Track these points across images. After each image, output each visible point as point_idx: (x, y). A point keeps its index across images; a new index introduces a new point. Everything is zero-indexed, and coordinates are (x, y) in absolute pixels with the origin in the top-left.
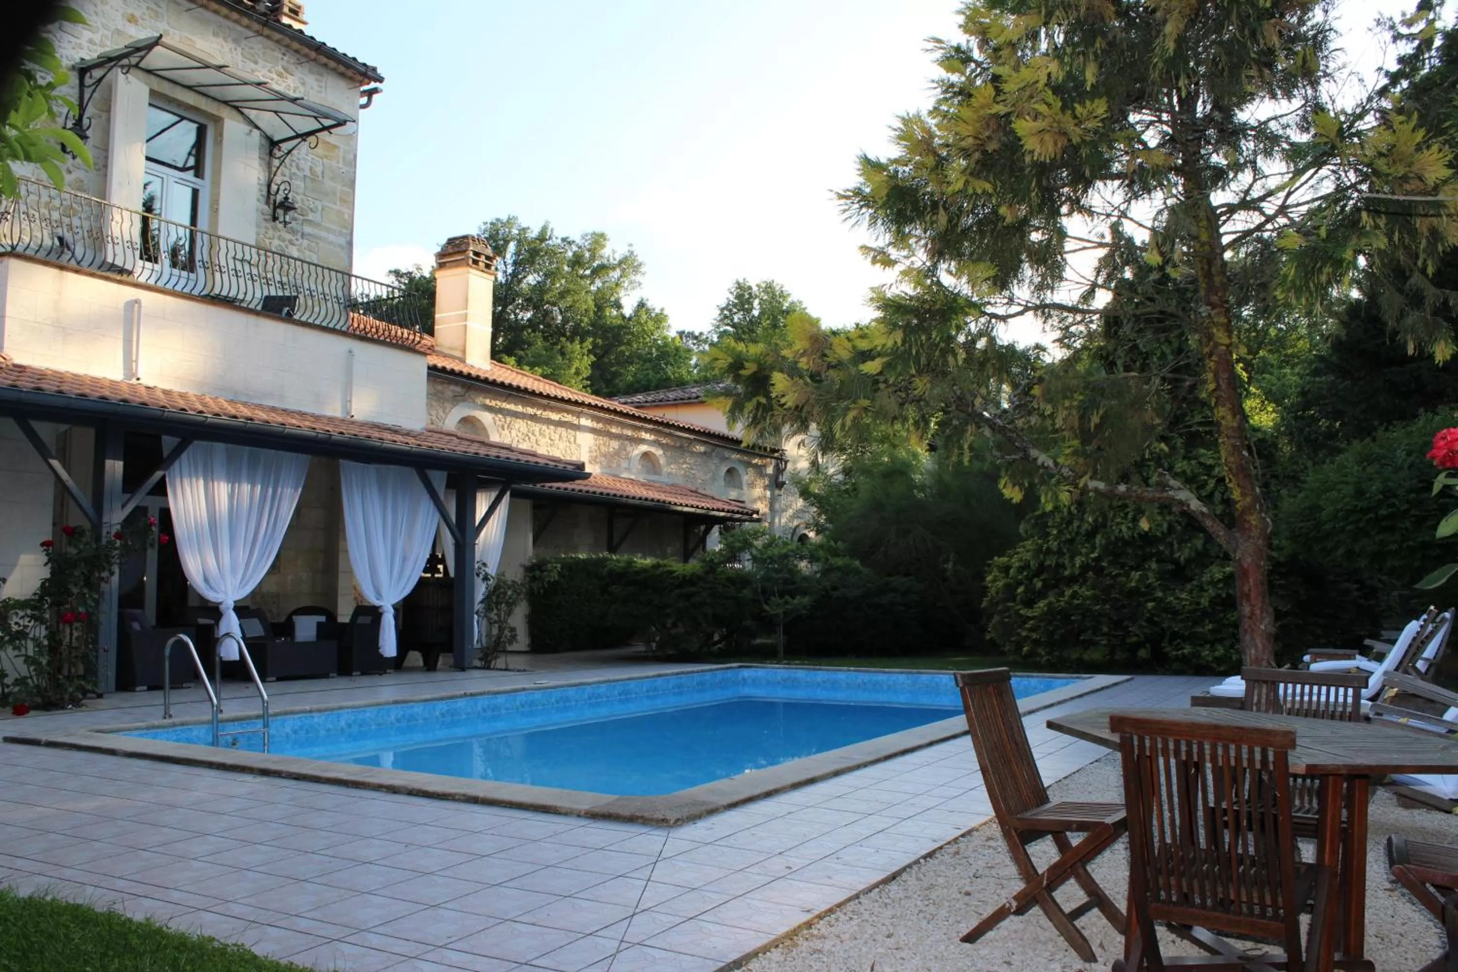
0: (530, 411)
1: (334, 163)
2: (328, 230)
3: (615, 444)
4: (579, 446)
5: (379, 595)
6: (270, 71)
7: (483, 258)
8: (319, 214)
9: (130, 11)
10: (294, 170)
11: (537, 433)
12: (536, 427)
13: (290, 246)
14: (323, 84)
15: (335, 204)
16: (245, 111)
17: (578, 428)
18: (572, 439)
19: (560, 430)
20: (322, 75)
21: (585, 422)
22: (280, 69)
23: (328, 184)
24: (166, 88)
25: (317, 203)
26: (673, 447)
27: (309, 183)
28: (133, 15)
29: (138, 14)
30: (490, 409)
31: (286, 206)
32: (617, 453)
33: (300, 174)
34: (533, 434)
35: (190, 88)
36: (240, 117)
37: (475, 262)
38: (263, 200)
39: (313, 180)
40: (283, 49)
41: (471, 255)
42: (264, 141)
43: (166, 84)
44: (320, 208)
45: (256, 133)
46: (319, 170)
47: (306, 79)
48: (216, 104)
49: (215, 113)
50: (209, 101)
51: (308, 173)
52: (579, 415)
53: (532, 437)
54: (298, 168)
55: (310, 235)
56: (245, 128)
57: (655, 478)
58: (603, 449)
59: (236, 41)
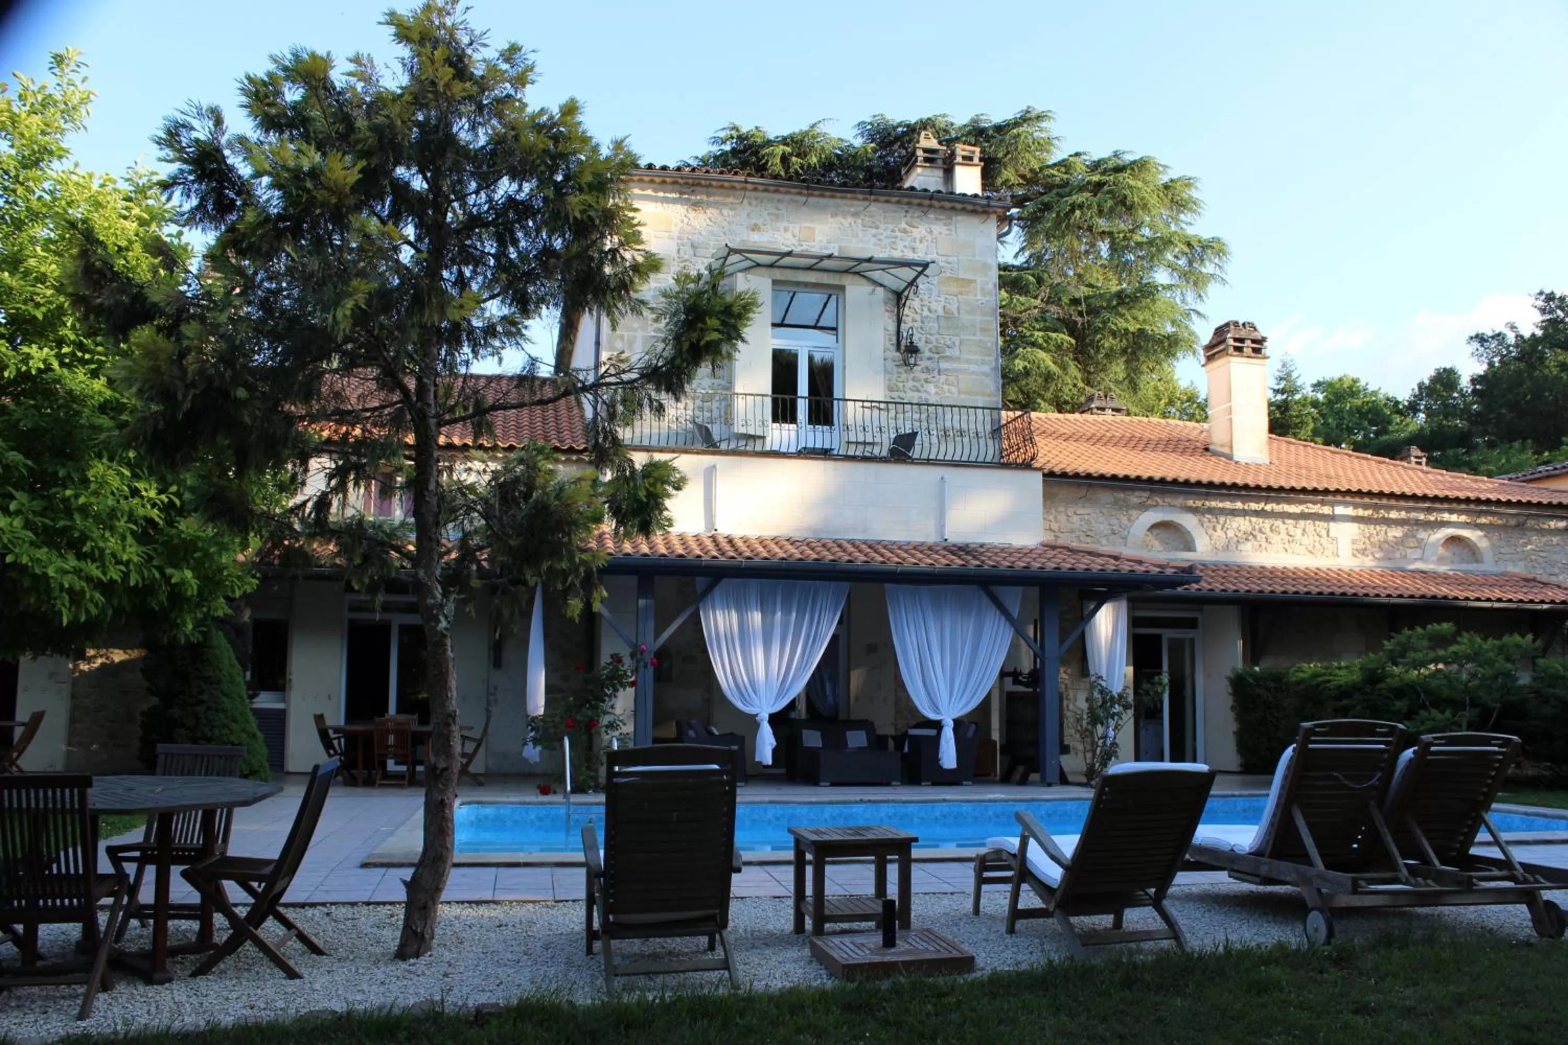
0: (1254, 506)
1: (971, 297)
2: (968, 361)
3: (1396, 532)
4: (1335, 539)
5: (937, 710)
6: (893, 231)
7: (1248, 343)
8: (956, 349)
9: (753, 221)
10: (926, 313)
11: (1268, 530)
12: (1266, 524)
13: (925, 385)
14: (952, 227)
15: (975, 335)
16: (868, 274)
17: (1332, 518)
18: (1324, 533)
19: (1302, 523)
20: (950, 218)
21: (1340, 510)
22: (904, 225)
23: (966, 318)
24: (790, 275)
25: (954, 338)
26: (1504, 527)
27: (943, 322)
28: (755, 225)
29: (760, 222)
30: (1194, 510)
31: (912, 350)
32: (1400, 542)
33: (933, 316)
34: (1261, 531)
35: (810, 268)
36: (864, 281)
37: (1239, 349)
38: (893, 348)
39: (947, 318)
40: (906, 207)
41: (1231, 342)
42: (890, 296)
43: (789, 272)
44: (957, 343)
45: (880, 290)
46: (953, 308)
47: (933, 227)
48: (838, 275)
49: (837, 283)
50: (831, 274)
51: (941, 312)
52: (1332, 504)
53: (1259, 536)
54: (930, 310)
55: (947, 370)
56: (868, 288)
57: (1472, 567)
58: (1375, 539)
59: (855, 215)
